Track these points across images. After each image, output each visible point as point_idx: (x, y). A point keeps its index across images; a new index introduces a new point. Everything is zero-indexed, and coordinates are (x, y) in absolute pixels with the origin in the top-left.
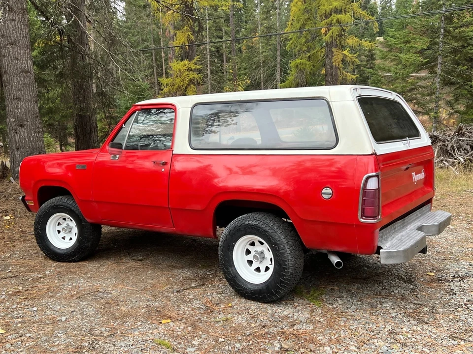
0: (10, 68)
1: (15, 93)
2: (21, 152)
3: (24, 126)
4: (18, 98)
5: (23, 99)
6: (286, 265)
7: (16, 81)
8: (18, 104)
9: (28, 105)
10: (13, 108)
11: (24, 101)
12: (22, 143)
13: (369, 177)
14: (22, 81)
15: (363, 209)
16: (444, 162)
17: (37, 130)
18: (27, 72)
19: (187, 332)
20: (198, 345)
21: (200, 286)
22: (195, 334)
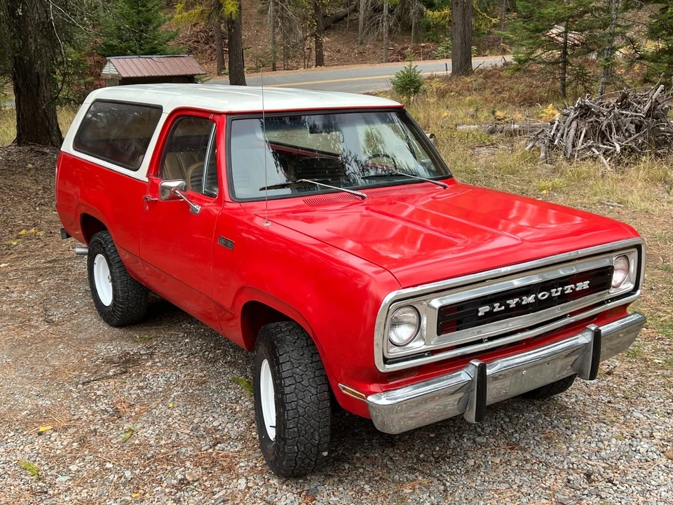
16: (594, 149)
19: (69, 451)
20: (75, 471)
21: (121, 374)
22: (79, 455)
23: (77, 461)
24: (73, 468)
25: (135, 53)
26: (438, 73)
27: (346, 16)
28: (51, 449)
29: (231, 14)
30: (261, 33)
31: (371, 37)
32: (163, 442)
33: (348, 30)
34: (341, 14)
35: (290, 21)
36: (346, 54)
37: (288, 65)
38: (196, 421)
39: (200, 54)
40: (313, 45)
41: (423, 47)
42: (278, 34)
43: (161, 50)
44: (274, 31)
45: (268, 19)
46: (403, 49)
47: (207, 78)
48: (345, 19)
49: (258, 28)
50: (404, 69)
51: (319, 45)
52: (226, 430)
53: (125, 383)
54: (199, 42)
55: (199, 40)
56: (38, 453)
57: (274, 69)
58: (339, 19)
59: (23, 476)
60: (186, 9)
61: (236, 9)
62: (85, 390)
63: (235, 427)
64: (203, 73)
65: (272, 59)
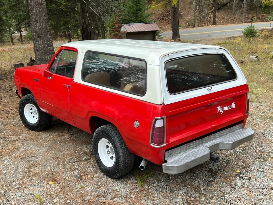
0: (32, 2)
1: (35, 17)
2: (40, 53)
3: (40, 38)
4: (36, 21)
5: (39, 21)
6: (119, 160)
7: (35, 10)
8: (37, 24)
9: (42, 24)
10: (34, 27)
11: (40, 22)
12: (40, 47)
13: (157, 119)
14: (38, 10)
15: (152, 139)
17: (48, 40)
18: (41, 4)
19: (56, 193)
20: (55, 202)
21: (87, 160)
22: (59, 195)
23: (57, 198)
24: (55, 201)
25: (134, 22)
26: (266, 28)
27: (228, 3)
28: (50, 190)
29: (174, 5)
30: (190, 12)
31: (238, 12)
32: (93, 194)
33: (228, 9)
34: (225, 3)
35: (202, 6)
36: (227, 20)
37: (200, 25)
38: (109, 185)
39: (164, 21)
40: (212, 16)
41: (262, 16)
42: (197, 12)
43: (144, 21)
44: (195, 11)
45: (193, 6)
46: (253, 17)
47: (162, 32)
48: (227, 5)
49: (189, 10)
50: (248, 27)
51: (214, 16)
52: (121, 192)
53: (87, 164)
54: (164, 16)
55: (165, 15)
56: (44, 192)
57: (194, 27)
58: (225, 5)
59: (35, 202)
60: (157, 3)
61: (177, 3)
62: (72, 165)
63: (125, 191)
64: (159, 30)
65: (194, 23)
